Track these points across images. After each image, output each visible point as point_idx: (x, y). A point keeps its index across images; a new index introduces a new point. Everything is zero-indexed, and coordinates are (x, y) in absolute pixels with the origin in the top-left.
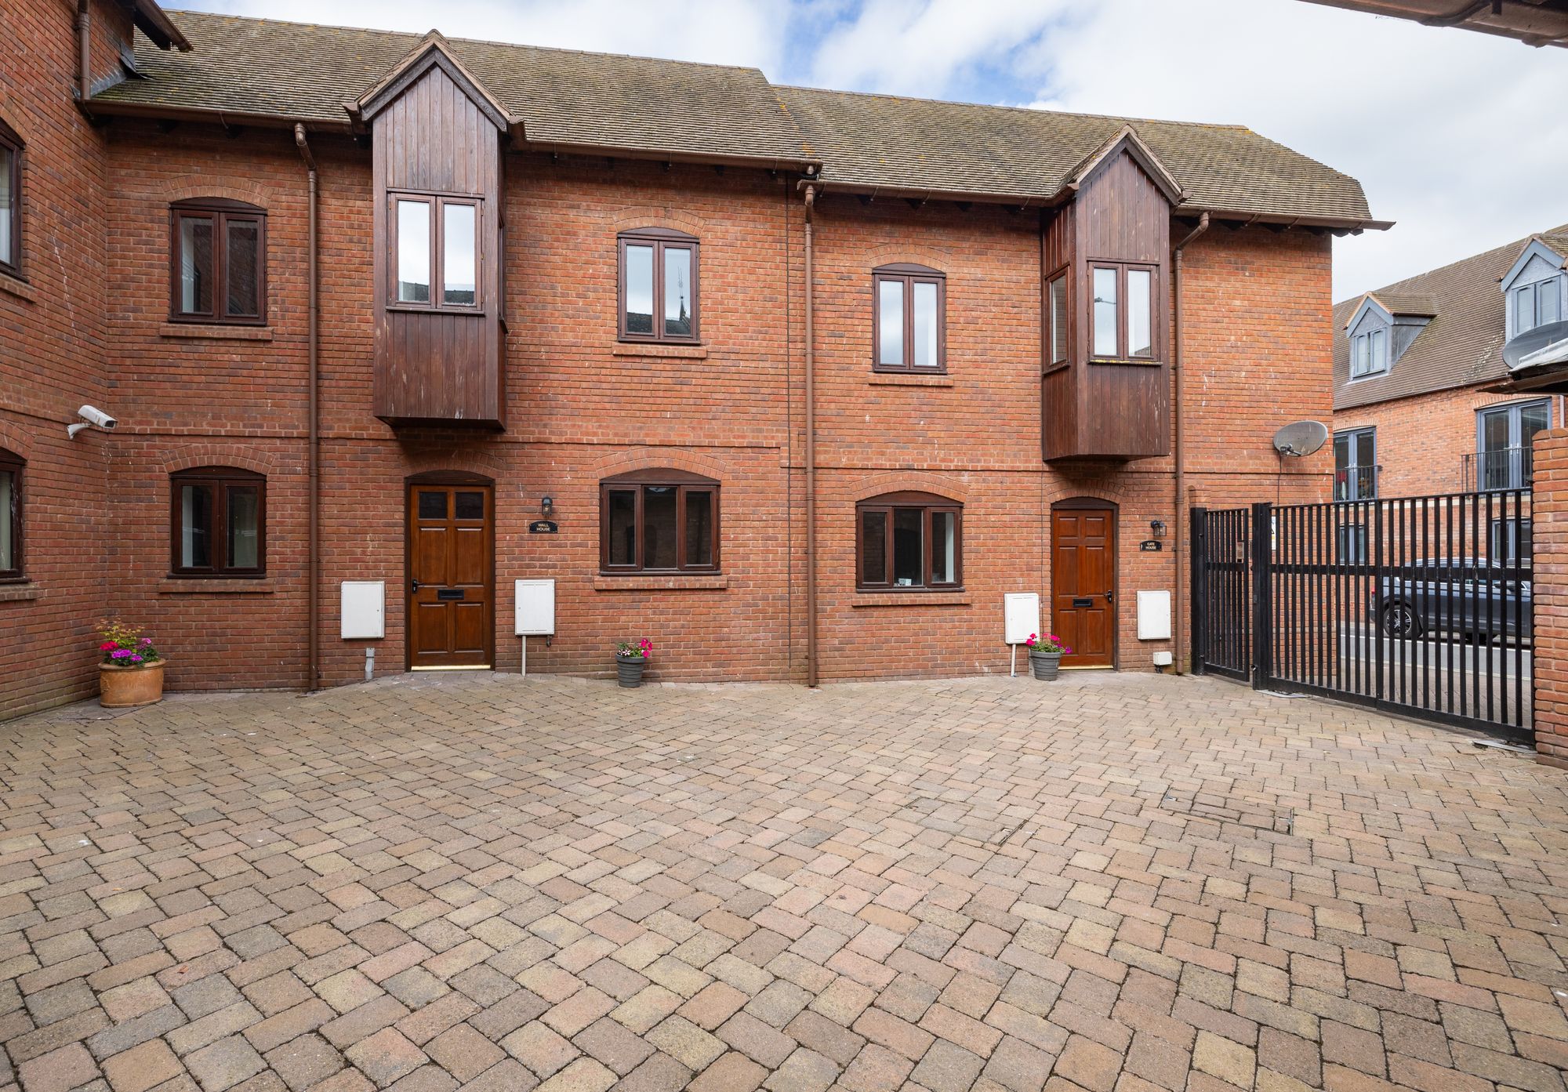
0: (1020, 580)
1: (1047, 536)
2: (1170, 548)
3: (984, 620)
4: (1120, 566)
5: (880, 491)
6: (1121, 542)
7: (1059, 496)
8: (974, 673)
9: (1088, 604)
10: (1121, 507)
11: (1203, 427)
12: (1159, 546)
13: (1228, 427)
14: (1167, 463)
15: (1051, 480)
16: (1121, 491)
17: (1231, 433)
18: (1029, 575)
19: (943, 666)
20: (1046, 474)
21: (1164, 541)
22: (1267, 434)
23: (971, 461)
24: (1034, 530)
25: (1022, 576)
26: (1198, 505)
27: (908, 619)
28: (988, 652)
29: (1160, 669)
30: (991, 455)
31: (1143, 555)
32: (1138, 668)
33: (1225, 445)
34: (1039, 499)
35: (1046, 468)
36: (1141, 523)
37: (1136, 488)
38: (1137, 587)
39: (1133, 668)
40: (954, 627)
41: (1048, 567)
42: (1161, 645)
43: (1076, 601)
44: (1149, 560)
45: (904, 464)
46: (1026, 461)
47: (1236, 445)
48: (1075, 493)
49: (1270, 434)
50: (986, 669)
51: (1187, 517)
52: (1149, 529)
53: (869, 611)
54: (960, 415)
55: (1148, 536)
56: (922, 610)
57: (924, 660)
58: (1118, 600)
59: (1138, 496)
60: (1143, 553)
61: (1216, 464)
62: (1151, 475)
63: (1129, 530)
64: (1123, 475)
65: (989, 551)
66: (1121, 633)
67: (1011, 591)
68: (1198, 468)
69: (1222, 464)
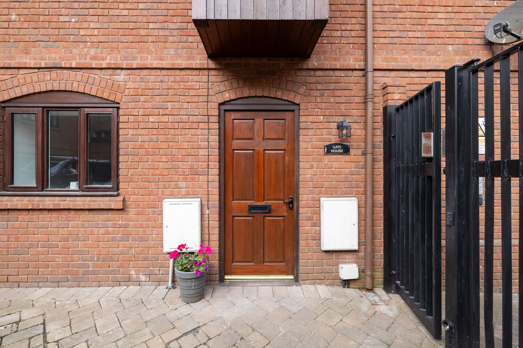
0: (182, 184)
1: (214, 139)
2: (360, 152)
3: (141, 226)
4: (301, 171)
5: (25, 91)
6: (302, 145)
7: (227, 96)
8: (129, 281)
9: (267, 210)
10: (302, 107)
11: (399, 21)
12: (346, 150)
13: (430, 21)
14: (356, 60)
15: (220, 78)
16: (302, 90)
17: (433, 28)
18: (193, 179)
19: (94, 273)
20: (213, 72)
21: (352, 143)
22: (477, 29)
23: (126, 58)
24: (199, 132)
25: (185, 180)
26: (390, 103)
27: (55, 224)
28: (146, 259)
29: (347, 283)
30: (150, 53)
31: (328, 158)
32: (321, 281)
33: (426, 41)
34: (205, 99)
35: (212, 64)
36: (326, 125)
37: (319, 87)
38: (320, 193)
39: (315, 281)
40: (107, 233)
41: (216, 171)
42: (348, 256)
43: (252, 208)
44: (335, 164)
45: (50, 63)
46: (189, 58)
47: (439, 41)
48: (246, 93)
49: (481, 29)
50: (143, 278)
51: (380, 119)
52: (335, 131)
53: (13, 215)
54: (117, 12)
55: (334, 139)
56: (72, 214)
57: (73, 266)
58: (298, 207)
59: (322, 95)
60: (328, 157)
61: (415, 59)
62: (337, 73)
63: (311, 132)
64: (304, 73)
65: (147, 154)
66: (302, 242)
67: (172, 196)
68: (393, 65)
69: (422, 60)
